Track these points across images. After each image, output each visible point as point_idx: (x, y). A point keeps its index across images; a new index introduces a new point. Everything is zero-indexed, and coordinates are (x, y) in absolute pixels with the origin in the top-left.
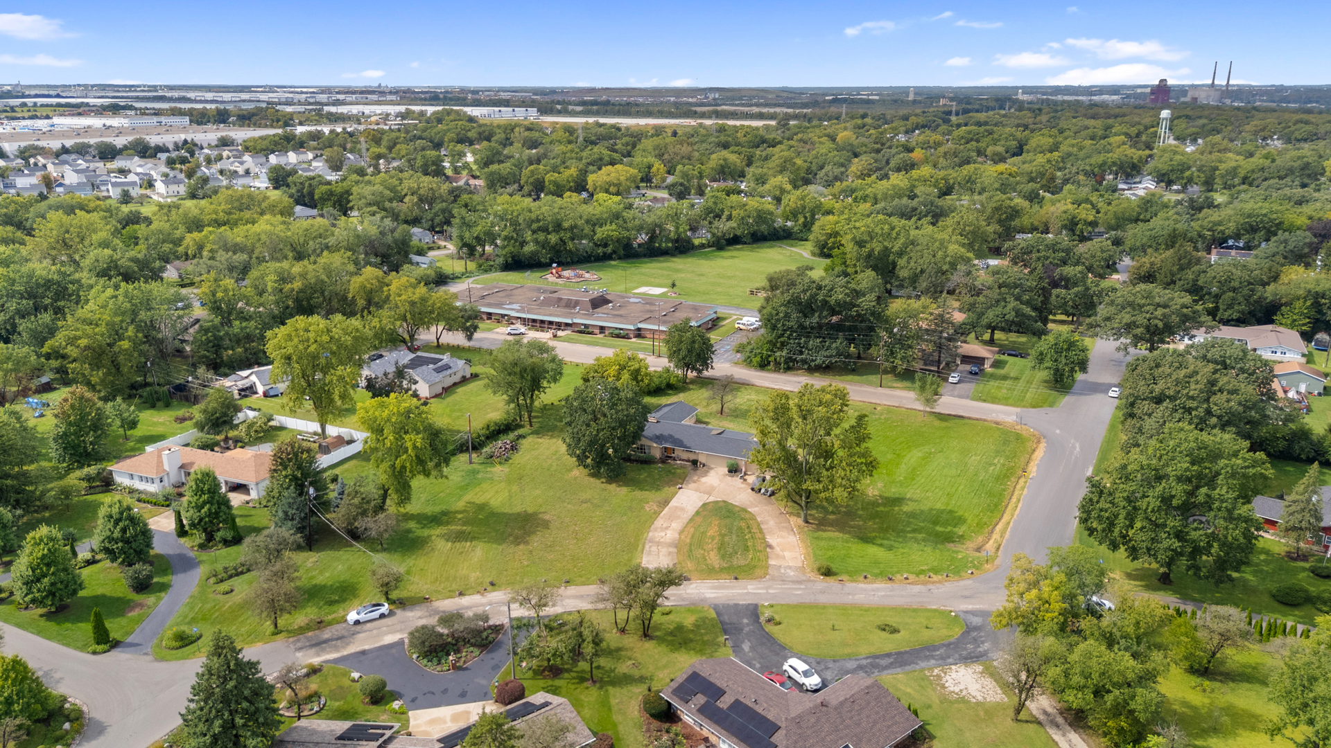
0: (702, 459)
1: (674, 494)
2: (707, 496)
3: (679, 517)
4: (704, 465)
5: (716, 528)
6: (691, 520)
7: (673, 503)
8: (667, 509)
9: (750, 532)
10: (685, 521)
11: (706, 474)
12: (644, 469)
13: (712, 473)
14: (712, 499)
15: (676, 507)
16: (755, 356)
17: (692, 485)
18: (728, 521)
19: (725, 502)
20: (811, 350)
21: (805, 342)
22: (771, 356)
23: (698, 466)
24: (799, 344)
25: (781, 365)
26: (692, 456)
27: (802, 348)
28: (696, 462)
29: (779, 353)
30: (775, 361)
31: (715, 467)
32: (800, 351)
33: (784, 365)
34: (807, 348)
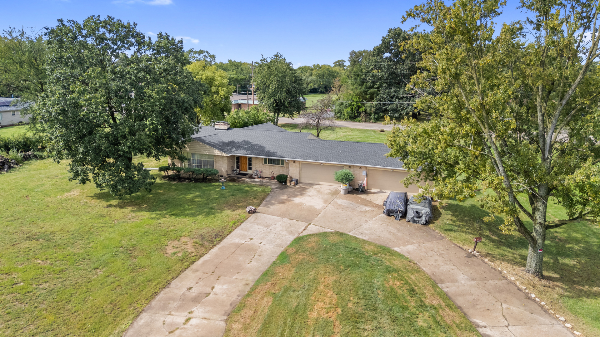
0: (293, 172)
1: (238, 223)
2: (302, 225)
3: (238, 269)
4: (297, 182)
5: (331, 297)
6: (267, 274)
7: (233, 238)
8: (215, 250)
9: (422, 306)
10: (251, 278)
11: (302, 192)
12: (195, 187)
13: (311, 191)
14: (313, 229)
15: (238, 246)
16: (346, 107)
17: (276, 207)
18: (356, 275)
19: (341, 234)
20: (402, 98)
21: (395, 91)
22: (361, 107)
23: (288, 184)
24: (389, 94)
25: (370, 115)
26: (277, 170)
27: (392, 97)
28: (282, 180)
29: (369, 104)
30: (365, 111)
31: (316, 183)
32: (390, 101)
33: (374, 116)
34: (397, 97)
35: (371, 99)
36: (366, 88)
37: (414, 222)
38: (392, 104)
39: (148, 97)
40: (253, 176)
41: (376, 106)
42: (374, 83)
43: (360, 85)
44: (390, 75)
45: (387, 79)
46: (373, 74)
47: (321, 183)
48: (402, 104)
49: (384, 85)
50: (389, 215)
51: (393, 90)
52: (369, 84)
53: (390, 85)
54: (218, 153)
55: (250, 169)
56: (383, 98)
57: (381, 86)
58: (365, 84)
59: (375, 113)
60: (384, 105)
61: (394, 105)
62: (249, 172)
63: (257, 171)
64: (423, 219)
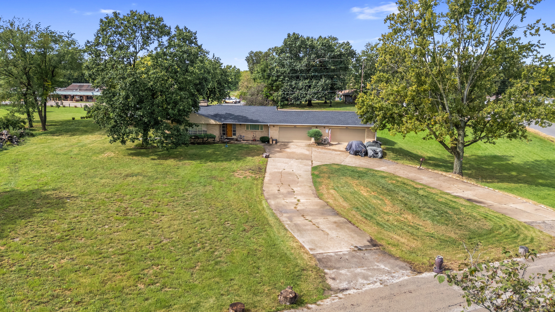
1: (265, 162)
2: (308, 162)
4: (277, 141)
6: (317, 182)
7: (272, 170)
8: (268, 175)
10: (309, 184)
11: (286, 146)
13: (292, 146)
14: (317, 163)
15: (280, 173)
17: (279, 154)
18: (368, 180)
19: (337, 165)
20: (301, 89)
21: (296, 84)
22: (269, 97)
23: (271, 143)
24: (291, 86)
25: (277, 103)
26: (259, 134)
27: (293, 89)
28: (265, 140)
29: (276, 94)
30: (273, 100)
31: (290, 141)
32: (292, 91)
33: (280, 103)
34: (297, 89)
35: (277, 90)
36: (272, 81)
37: (374, 157)
38: (294, 93)
39: (191, 73)
40: (239, 139)
41: (281, 95)
42: (278, 77)
43: (266, 79)
44: (291, 70)
45: (289, 73)
46: (277, 70)
47: (294, 141)
48: (302, 94)
49: (286, 79)
50: (356, 155)
51: (293, 83)
52: (274, 78)
53: (291, 78)
54: (212, 122)
55: (235, 134)
56: (286, 89)
57: (284, 79)
58: (271, 78)
59: (281, 101)
60: (287, 94)
61: (295, 95)
62: (234, 137)
63: (241, 136)
64: (380, 155)
